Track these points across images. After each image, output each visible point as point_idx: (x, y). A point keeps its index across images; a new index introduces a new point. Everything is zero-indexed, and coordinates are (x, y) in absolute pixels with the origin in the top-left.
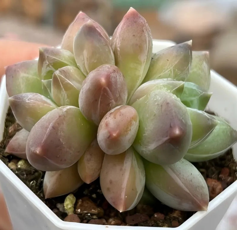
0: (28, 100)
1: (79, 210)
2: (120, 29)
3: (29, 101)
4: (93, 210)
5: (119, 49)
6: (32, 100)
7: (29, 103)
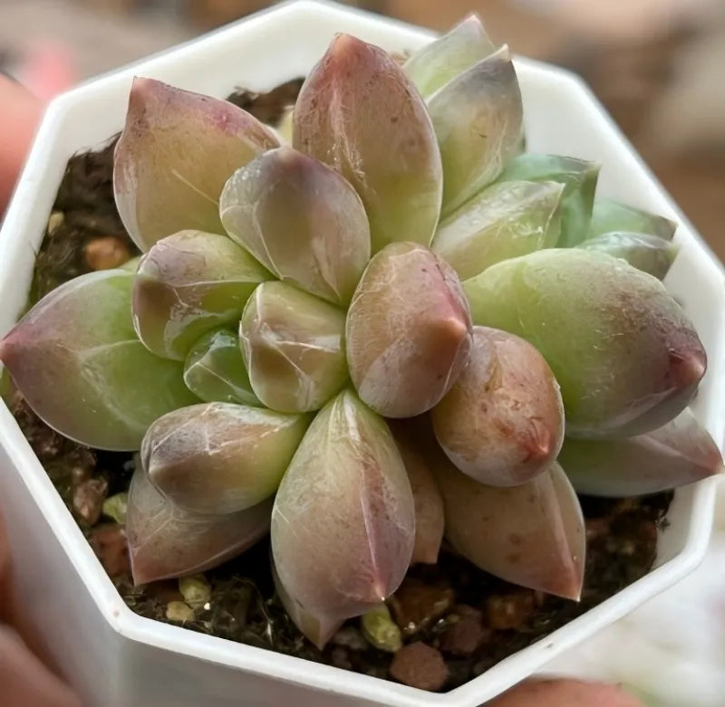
0: (213, 447)
1: (412, 626)
2: (339, 112)
3: (217, 451)
4: (438, 604)
5: (362, 173)
6: (223, 444)
7: (218, 455)
